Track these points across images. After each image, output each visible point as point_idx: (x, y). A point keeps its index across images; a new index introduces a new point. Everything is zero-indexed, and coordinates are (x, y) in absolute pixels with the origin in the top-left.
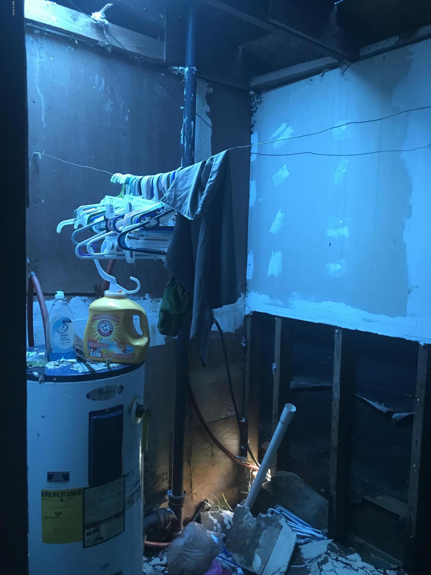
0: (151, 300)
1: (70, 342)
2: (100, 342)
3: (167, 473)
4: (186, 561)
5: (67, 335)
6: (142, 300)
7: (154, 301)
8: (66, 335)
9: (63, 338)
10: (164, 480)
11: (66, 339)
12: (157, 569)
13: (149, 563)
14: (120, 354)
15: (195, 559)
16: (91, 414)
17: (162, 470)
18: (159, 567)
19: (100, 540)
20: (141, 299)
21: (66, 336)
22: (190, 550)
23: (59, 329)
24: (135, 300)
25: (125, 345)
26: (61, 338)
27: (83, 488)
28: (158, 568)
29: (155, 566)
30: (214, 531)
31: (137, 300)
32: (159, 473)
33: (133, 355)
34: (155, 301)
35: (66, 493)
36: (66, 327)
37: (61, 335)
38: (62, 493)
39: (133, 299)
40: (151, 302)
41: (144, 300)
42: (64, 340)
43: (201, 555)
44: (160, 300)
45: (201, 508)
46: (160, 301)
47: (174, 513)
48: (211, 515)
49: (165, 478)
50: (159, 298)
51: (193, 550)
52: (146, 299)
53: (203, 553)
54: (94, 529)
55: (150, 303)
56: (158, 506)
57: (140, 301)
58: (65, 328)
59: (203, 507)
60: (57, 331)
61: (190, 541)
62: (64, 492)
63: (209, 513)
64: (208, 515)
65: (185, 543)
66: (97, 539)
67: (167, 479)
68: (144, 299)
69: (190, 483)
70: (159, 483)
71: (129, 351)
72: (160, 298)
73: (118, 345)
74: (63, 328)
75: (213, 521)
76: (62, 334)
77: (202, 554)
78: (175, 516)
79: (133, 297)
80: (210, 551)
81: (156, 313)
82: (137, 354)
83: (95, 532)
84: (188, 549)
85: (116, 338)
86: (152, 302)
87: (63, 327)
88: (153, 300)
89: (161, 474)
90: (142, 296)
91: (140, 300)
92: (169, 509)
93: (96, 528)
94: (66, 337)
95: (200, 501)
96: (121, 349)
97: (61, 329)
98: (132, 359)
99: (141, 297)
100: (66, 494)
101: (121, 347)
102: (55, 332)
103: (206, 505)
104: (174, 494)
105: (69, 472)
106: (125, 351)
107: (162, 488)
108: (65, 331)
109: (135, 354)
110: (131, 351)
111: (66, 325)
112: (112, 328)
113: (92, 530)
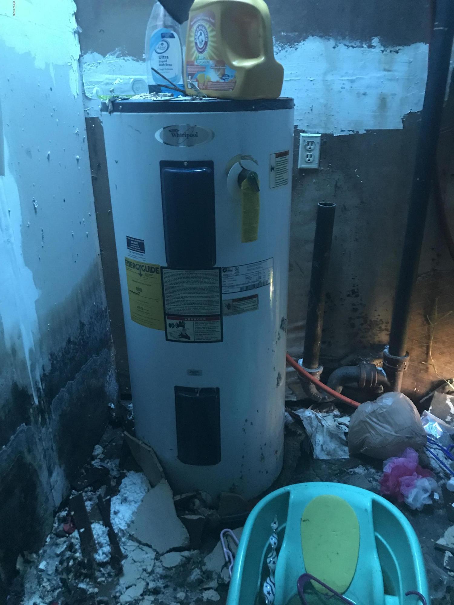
0: (382, 49)
1: (172, 69)
2: (197, 64)
3: (388, 323)
4: (370, 432)
5: (168, 57)
6: (365, 48)
7: (388, 51)
8: (165, 57)
9: (162, 62)
10: (381, 330)
11: (166, 64)
12: (340, 428)
13: (336, 419)
14: (217, 82)
15: (381, 436)
16: (164, 164)
17: (379, 315)
18: (344, 427)
19: (184, 338)
20: (365, 46)
21: (165, 59)
22: (378, 422)
23: (157, 47)
24: (353, 47)
25: (224, 66)
26: (159, 62)
27: (160, 266)
28: (342, 428)
29: (341, 424)
30: (444, 421)
31: (357, 48)
32: (374, 319)
33: (234, 84)
34: (391, 51)
35: (143, 266)
36: (165, 44)
37: (159, 57)
38: (140, 266)
39: (350, 45)
40: (383, 52)
41: (370, 49)
42: (164, 65)
43: (392, 435)
44: (399, 49)
45: (441, 387)
46: (399, 51)
47: (385, 375)
48: (451, 401)
49: (383, 327)
50: (397, 47)
51: (384, 425)
52: (373, 46)
53: (396, 433)
54: (178, 321)
55: (381, 53)
56: (368, 361)
57: (362, 49)
58: (164, 46)
59: (444, 388)
60: (154, 51)
61: (381, 412)
62: (142, 265)
63: (448, 398)
64: (446, 399)
65: (374, 412)
66: (182, 336)
67: (386, 330)
68: (370, 46)
69: (425, 348)
70: (374, 331)
71: (228, 76)
72: (400, 45)
73: (216, 66)
74: (162, 46)
75: (450, 409)
76: (161, 55)
77: (393, 433)
78: (386, 379)
79: (350, 43)
80: (408, 436)
81: (388, 73)
82: (239, 80)
83: (178, 326)
84: (375, 420)
85: (213, 54)
86: (385, 52)
87: (162, 44)
88: (387, 49)
89: (378, 320)
90: (366, 41)
91: (363, 47)
92: (380, 369)
93: (180, 322)
94: (166, 61)
95: (440, 378)
96: (219, 73)
97: (159, 47)
98: (233, 90)
99: (364, 43)
100: (144, 268)
101: (219, 70)
102: (152, 52)
103: (447, 386)
104: (389, 351)
105: (143, 241)
106: (223, 77)
107: (377, 339)
108: (164, 51)
109: (236, 82)
110: (232, 76)
111: (166, 42)
112: (207, 37)
113: (174, 322)
